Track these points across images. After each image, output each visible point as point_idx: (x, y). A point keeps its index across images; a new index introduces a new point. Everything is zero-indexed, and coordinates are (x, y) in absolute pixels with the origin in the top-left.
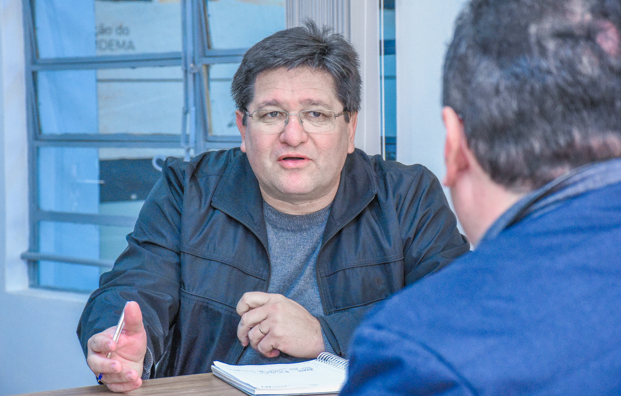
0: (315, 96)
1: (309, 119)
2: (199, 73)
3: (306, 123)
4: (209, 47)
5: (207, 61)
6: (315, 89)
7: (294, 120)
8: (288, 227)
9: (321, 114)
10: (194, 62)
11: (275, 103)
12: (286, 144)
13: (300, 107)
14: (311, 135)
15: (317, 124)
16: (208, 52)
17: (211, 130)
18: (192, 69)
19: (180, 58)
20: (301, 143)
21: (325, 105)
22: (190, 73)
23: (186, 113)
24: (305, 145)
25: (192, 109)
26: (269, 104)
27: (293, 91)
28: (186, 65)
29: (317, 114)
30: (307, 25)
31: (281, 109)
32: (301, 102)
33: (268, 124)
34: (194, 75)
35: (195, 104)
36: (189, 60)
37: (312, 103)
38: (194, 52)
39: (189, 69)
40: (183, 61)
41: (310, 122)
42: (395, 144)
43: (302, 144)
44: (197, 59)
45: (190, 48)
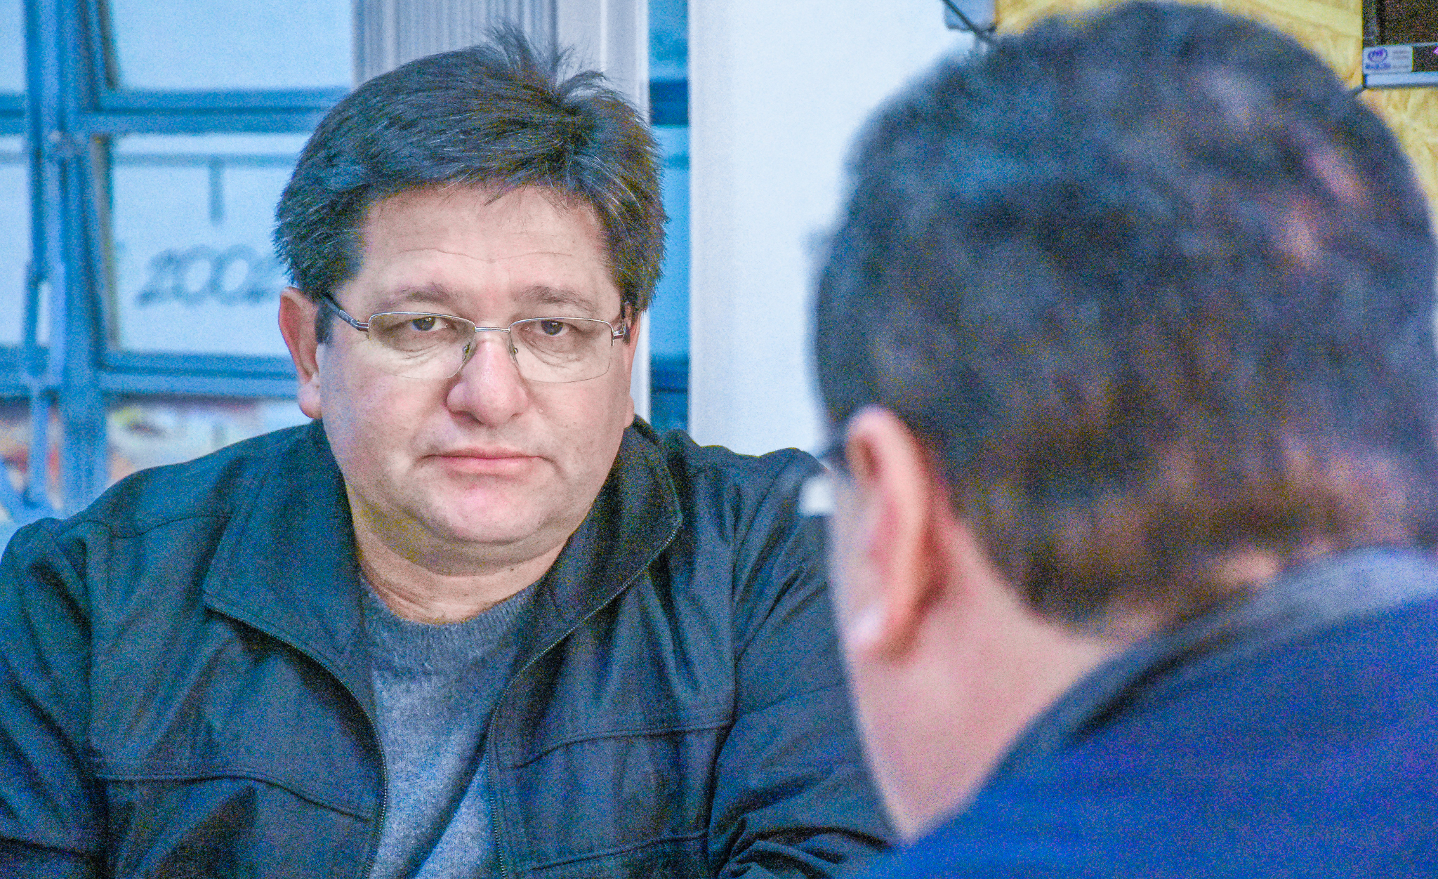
0: (552, 276)
1: (531, 342)
2: (80, 160)
3: (525, 356)
4: (111, 81)
5: (102, 123)
6: (555, 254)
7: (492, 345)
8: (426, 664)
9: (564, 327)
10: (62, 127)
11: (437, 294)
12: (469, 417)
13: (511, 308)
14: (536, 390)
15: (552, 360)
16: (106, 98)
17: (114, 335)
18: (57, 147)
19: (18, 113)
20: (513, 415)
21: (580, 302)
22: (51, 158)
23: (36, 276)
24: (521, 419)
25: (58, 269)
26: (418, 296)
27: (491, 261)
28: (36, 136)
29: (551, 326)
30: (501, 38)
31: (450, 313)
32: (515, 296)
33: (411, 354)
34: (63, 165)
35: (66, 256)
36: (48, 118)
37: (544, 295)
38: (61, 97)
39: (47, 148)
40: (26, 121)
41: (535, 351)
42: (684, 391)
43: (515, 417)
44: (71, 119)
45: (51, 85)
